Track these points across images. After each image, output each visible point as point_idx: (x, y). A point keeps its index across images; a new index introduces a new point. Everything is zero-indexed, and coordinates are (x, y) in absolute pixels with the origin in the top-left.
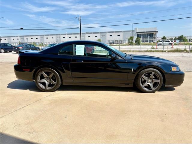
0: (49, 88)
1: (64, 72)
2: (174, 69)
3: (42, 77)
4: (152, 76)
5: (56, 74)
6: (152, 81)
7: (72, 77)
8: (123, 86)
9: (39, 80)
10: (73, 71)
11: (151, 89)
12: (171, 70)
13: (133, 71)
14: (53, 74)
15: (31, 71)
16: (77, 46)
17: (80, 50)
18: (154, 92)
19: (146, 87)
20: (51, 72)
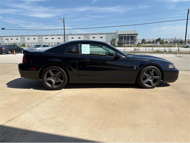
0: (55, 87)
1: (71, 70)
2: (171, 67)
3: (49, 76)
4: (152, 73)
5: (63, 72)
6: (152, 78)
7: (79, 75)
8: (127, 82)
9: (45, 78)
10: (80, 69)
11: (151, 85)
12: (168, 68)
13: (135, 69)
14: (60, 72)
15: (37, 70)
16: (83, 45)
17: (86, 50)
18: (153, 87)
19: (146, 83)
20: (58, 70)
